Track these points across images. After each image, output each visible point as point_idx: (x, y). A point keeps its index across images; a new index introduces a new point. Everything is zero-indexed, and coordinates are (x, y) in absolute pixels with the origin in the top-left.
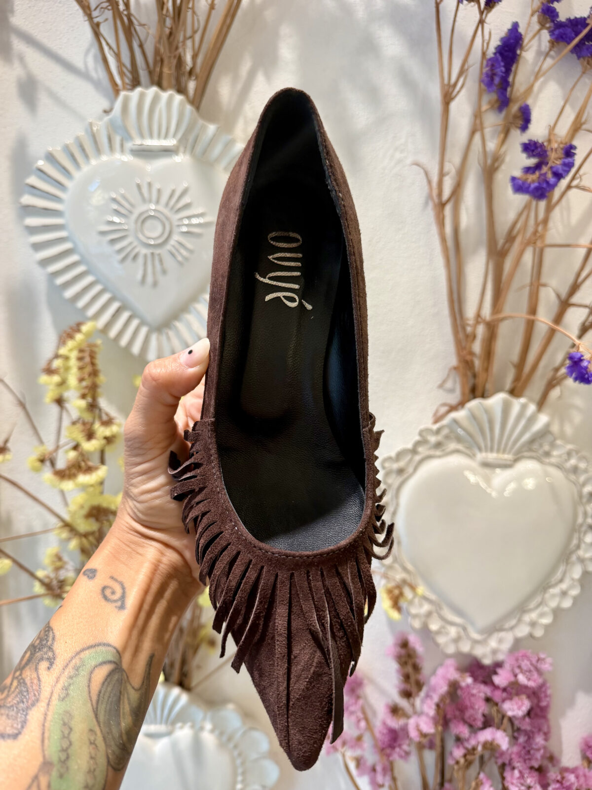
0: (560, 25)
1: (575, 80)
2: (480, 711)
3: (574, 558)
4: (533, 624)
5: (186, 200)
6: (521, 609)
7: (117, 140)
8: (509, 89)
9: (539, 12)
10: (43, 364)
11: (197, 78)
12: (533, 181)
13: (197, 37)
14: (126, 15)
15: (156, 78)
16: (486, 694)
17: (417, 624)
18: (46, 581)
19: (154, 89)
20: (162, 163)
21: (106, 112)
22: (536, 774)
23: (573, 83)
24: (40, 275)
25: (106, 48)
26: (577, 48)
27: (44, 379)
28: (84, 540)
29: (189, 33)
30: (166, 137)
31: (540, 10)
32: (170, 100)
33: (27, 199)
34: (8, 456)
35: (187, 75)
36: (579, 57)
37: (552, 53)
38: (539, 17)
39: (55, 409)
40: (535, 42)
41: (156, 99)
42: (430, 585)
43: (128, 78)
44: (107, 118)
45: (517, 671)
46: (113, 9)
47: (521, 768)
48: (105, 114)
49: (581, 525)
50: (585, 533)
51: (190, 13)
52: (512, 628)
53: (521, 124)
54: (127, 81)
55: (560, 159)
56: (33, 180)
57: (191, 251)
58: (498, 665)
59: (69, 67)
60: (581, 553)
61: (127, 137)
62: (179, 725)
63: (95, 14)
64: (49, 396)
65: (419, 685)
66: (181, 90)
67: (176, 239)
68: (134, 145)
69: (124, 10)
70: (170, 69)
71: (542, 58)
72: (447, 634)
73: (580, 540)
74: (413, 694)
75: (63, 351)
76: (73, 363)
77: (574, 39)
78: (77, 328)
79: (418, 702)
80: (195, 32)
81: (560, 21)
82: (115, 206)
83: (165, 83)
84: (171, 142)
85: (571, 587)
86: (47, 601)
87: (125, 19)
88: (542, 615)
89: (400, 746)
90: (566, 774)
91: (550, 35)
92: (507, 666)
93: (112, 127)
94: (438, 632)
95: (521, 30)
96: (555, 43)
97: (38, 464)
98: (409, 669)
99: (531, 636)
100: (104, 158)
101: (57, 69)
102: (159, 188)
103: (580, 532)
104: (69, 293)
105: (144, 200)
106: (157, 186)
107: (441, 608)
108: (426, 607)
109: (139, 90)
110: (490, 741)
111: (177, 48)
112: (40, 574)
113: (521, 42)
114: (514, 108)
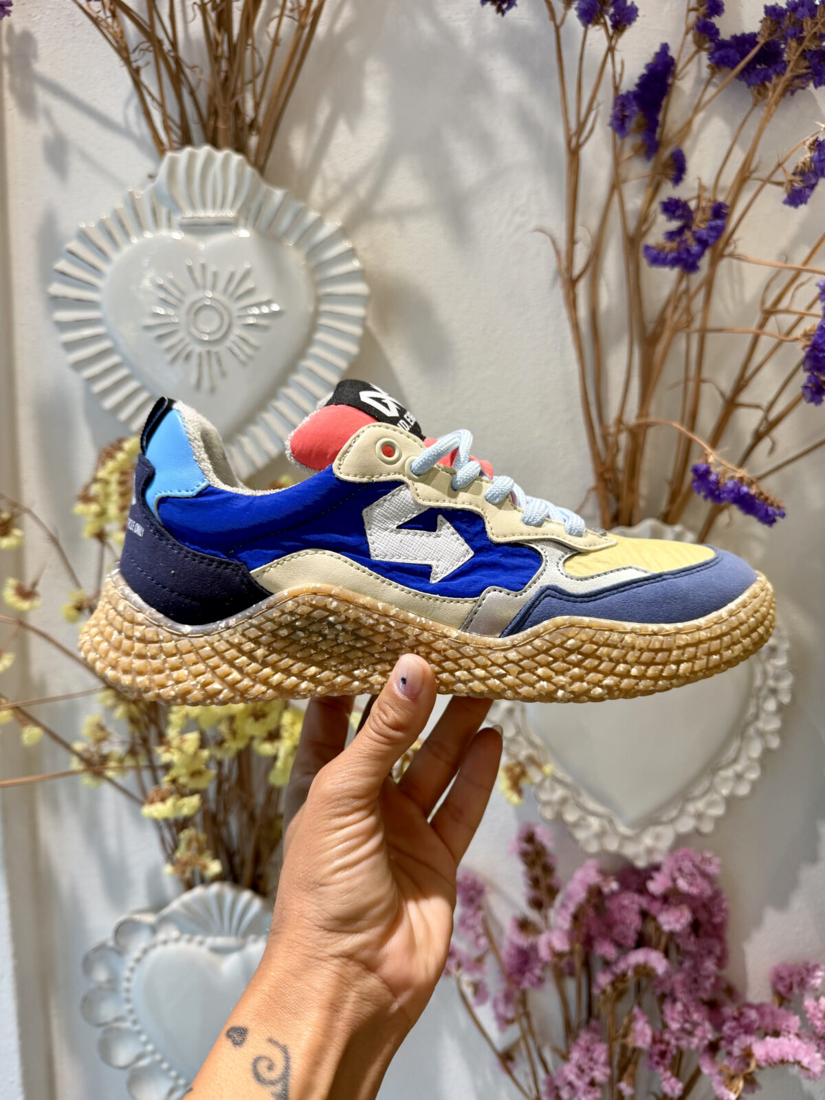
0: (722, 45)
1: (745, 114)
2: (633, 927)
3: (751, 731)
4: (699, 816)
5: (249, 284)
6: (683, 796)
7: (163, 212)
8: (658, 130)
9: (693, 29)
10: (78, 490)
11: (259, 132)
12: (671, 251)
13: (259, 81)
14: (173, 57)
15: (210, 134)
16: (640, 905)
17: (548, 814)
18: (86, 755)
19: (206, 149)
20: (220, 239)
21: (151, 177)
22: (704, 1009)
23: (743, 118)
24: (75, 381)
25: (148, 99)
26: (746, 74)
27: (80, 508)
28: (133, 708)
29: (248, 75)
30: (223, 206)
31: (695, 28)
32: (226, 161)
33: (57, 289)
34: (37, 602)
35: (246, 128)
36: (749, 85)
37: (714, 80)
38: (694, 36)
39: (95, 545)
40: (692, 67)
41: (209, 160)
42: (564, 764)
43: (176, 134)
44: (150, 186)
45: (677, 874)
46: (155, 51)
47: (685, 1000)
48: (149, 180)
49: (760, 689)
50: (765, 699)
51: (248, 53)
52: (672, 821)
53: (673, 175)
54: (174, 138)
55: (706, 221)
56: (62, 265)
57: (255, 348)
58: (656, 868)
59: (105, 121)
60: (760, 725)
61: (175, 207)
62: (252, 937)
63: (133, 57)
64: (88, 530)
65: (552, 892)
66: (240, 148)
67: (237, 333)
68: (184, 218)
69: (169, 51)
70: (225, 122)
71: (702, 87)
72: (588, 827)
73: (759, 708)
74: (544, 904)
75: (102, 474)
76: (114, 488)
77: (738, 62)
78: (118, 446)
79: (552, 914)
80: (256, 76)
81: (723, 40)
82: (162, 295)
83: (221, 139)
84: (230, 213)
85: (748, 769)
86: (86, 780)
87: (172, 62)
88: (711, 804)
89: (531, 970)
90: (745, 1010)
91: (709, 59)
92: (666, 870)
93: (156, 196)
94: (576, 825)
95: (673, 53)
96: (716, 70)
97: (74, 613)
98: (538, 871)
99: (697, 832)
100: (148, 235)
101: (92, 126)
102: (214, 270)
103: (758, 698)
104: (109, 403)
105: (197, 286)
106: (212, 268)
107: (579, 794)
108: (559, 793)
109: (188, 149)
110: (642, 964)
111: (233, 95)
112: (78, 746)
113: (672, 68)
114: (666, 153)
